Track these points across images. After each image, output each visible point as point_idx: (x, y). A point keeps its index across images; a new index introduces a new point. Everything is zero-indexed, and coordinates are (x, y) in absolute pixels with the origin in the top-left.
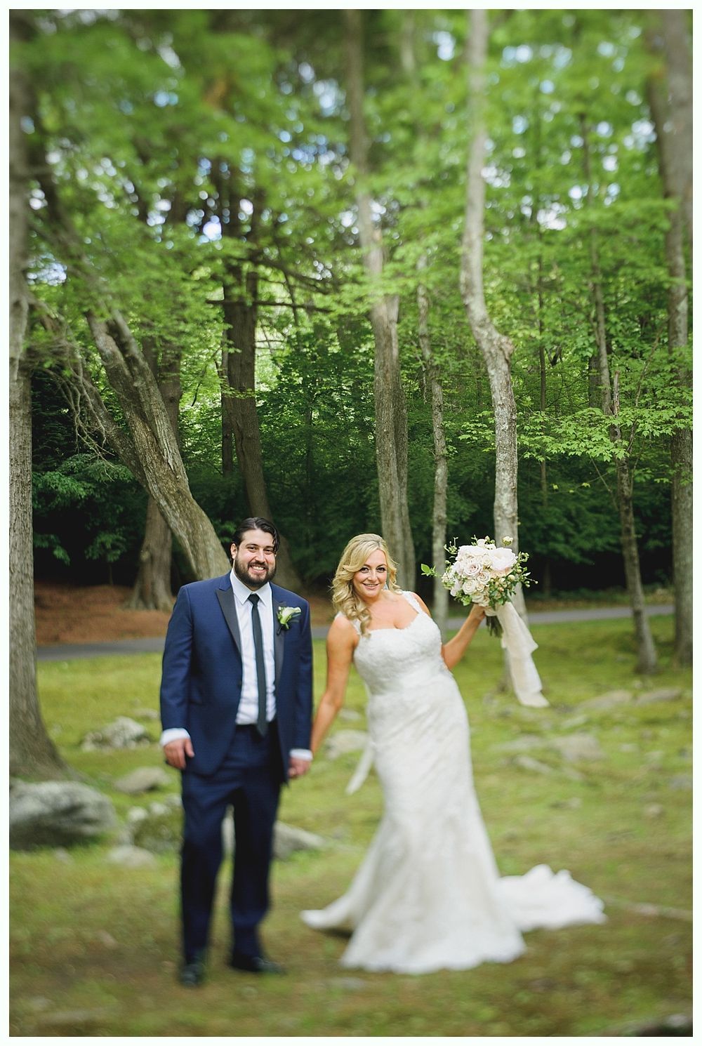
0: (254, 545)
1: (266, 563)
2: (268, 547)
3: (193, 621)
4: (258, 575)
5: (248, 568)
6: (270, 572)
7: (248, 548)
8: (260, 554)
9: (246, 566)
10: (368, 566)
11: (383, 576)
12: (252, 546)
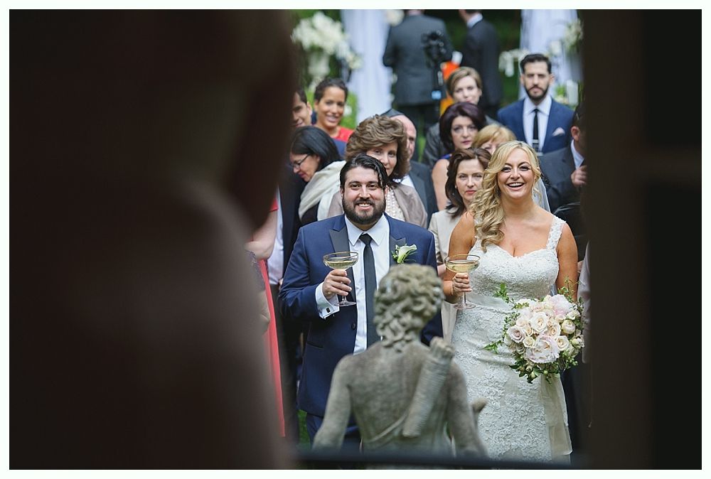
0: (357, 182)
1: (371, 199)
2: (371, 182)
3: (308, 260)
4: (365, 211)
5: (355, 207)
6: (377, 207)
7: (351, 186)
8: (362, 190)
9: (352, 205)
10: (509, 164)
11: (526, 174)
12: (354, 184)
